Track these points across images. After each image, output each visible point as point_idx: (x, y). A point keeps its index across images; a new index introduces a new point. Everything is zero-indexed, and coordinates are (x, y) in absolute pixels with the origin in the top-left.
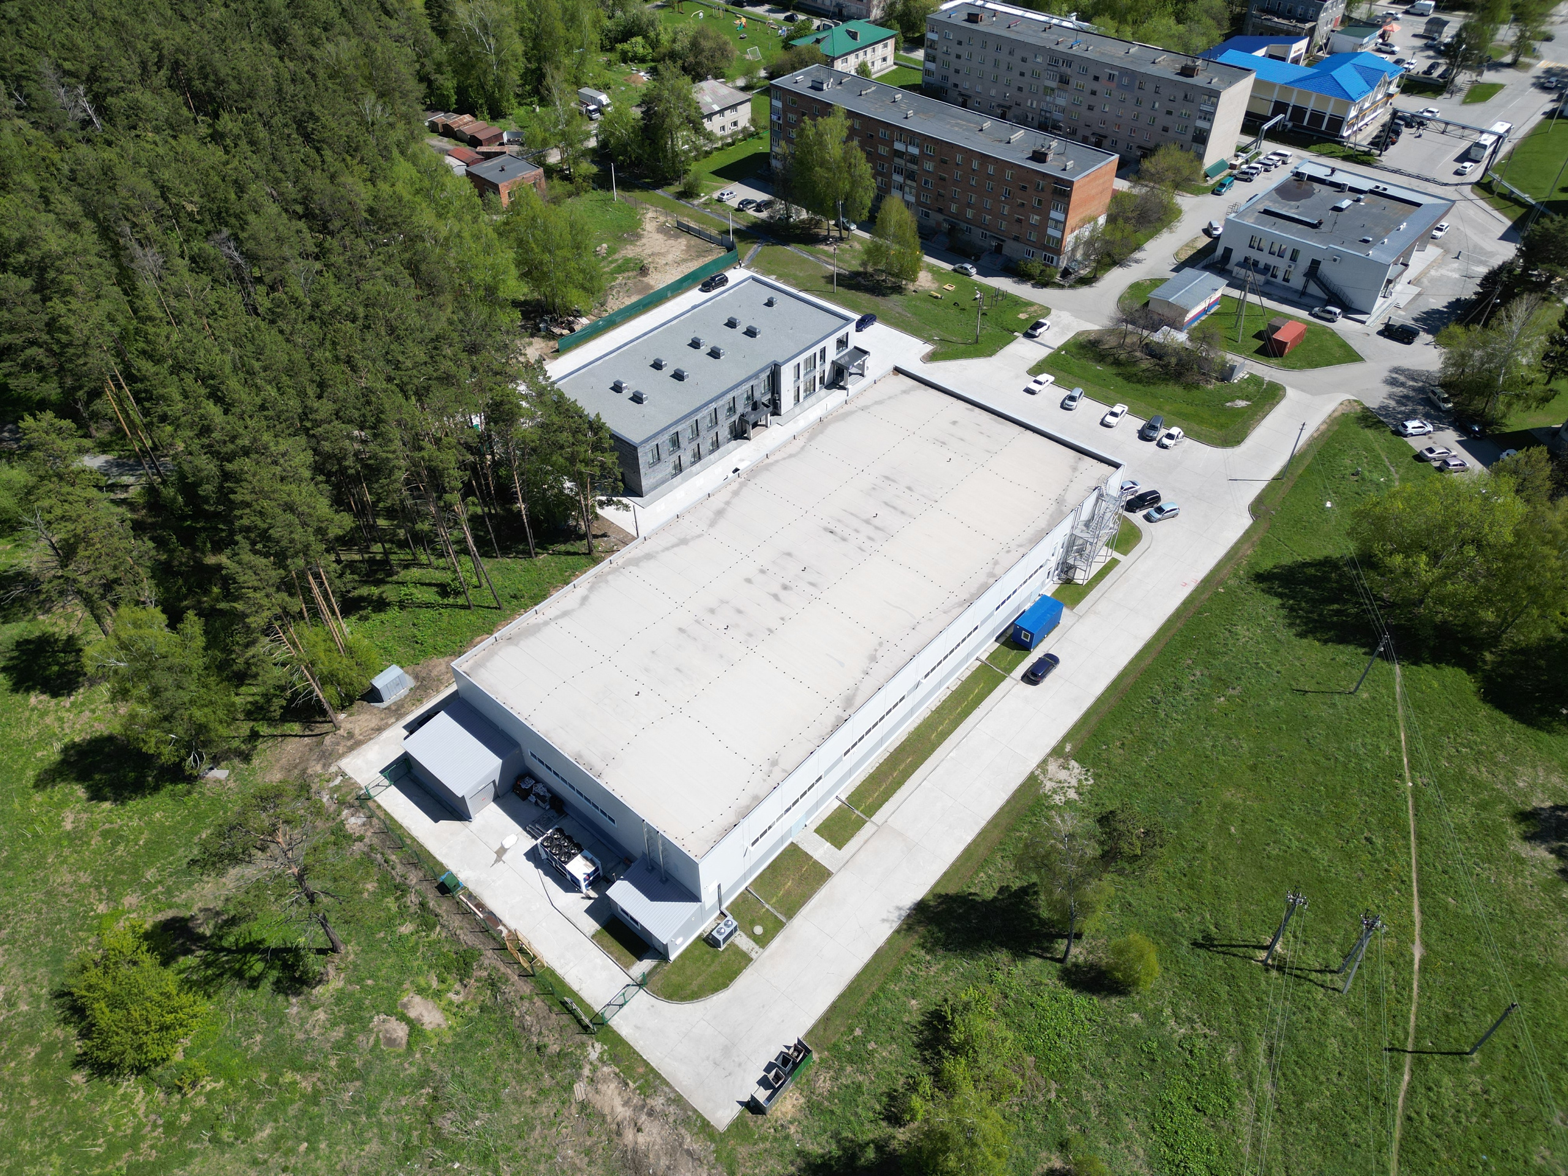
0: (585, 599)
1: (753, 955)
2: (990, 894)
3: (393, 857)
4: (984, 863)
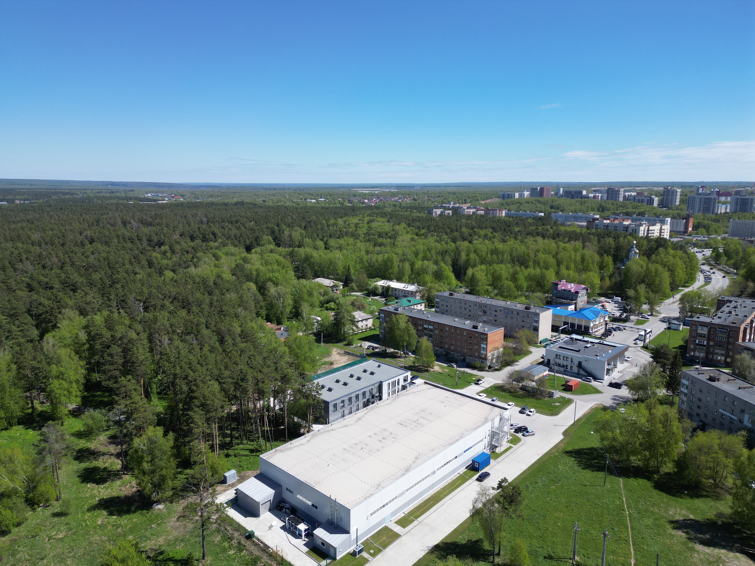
0: (309, 441)
1: (370, 559)
2: (464, 542)
3: (228, 528)
4: (461, 533)
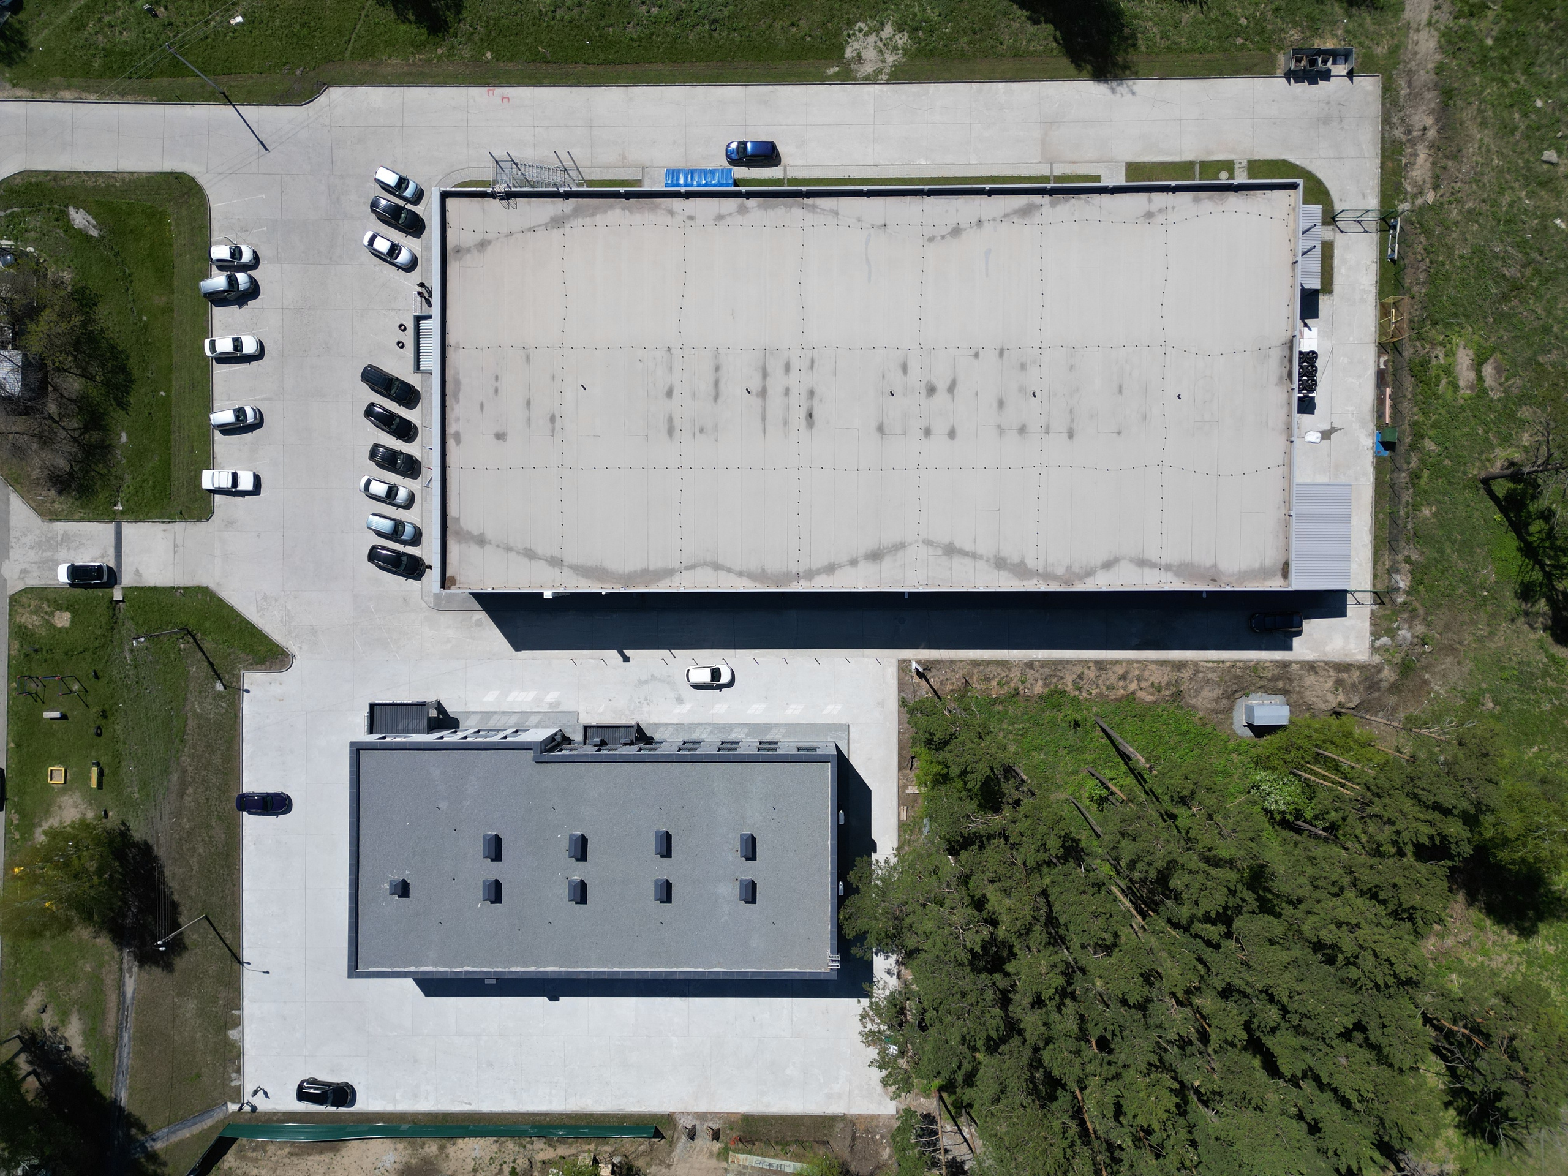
1: (1244, 163)
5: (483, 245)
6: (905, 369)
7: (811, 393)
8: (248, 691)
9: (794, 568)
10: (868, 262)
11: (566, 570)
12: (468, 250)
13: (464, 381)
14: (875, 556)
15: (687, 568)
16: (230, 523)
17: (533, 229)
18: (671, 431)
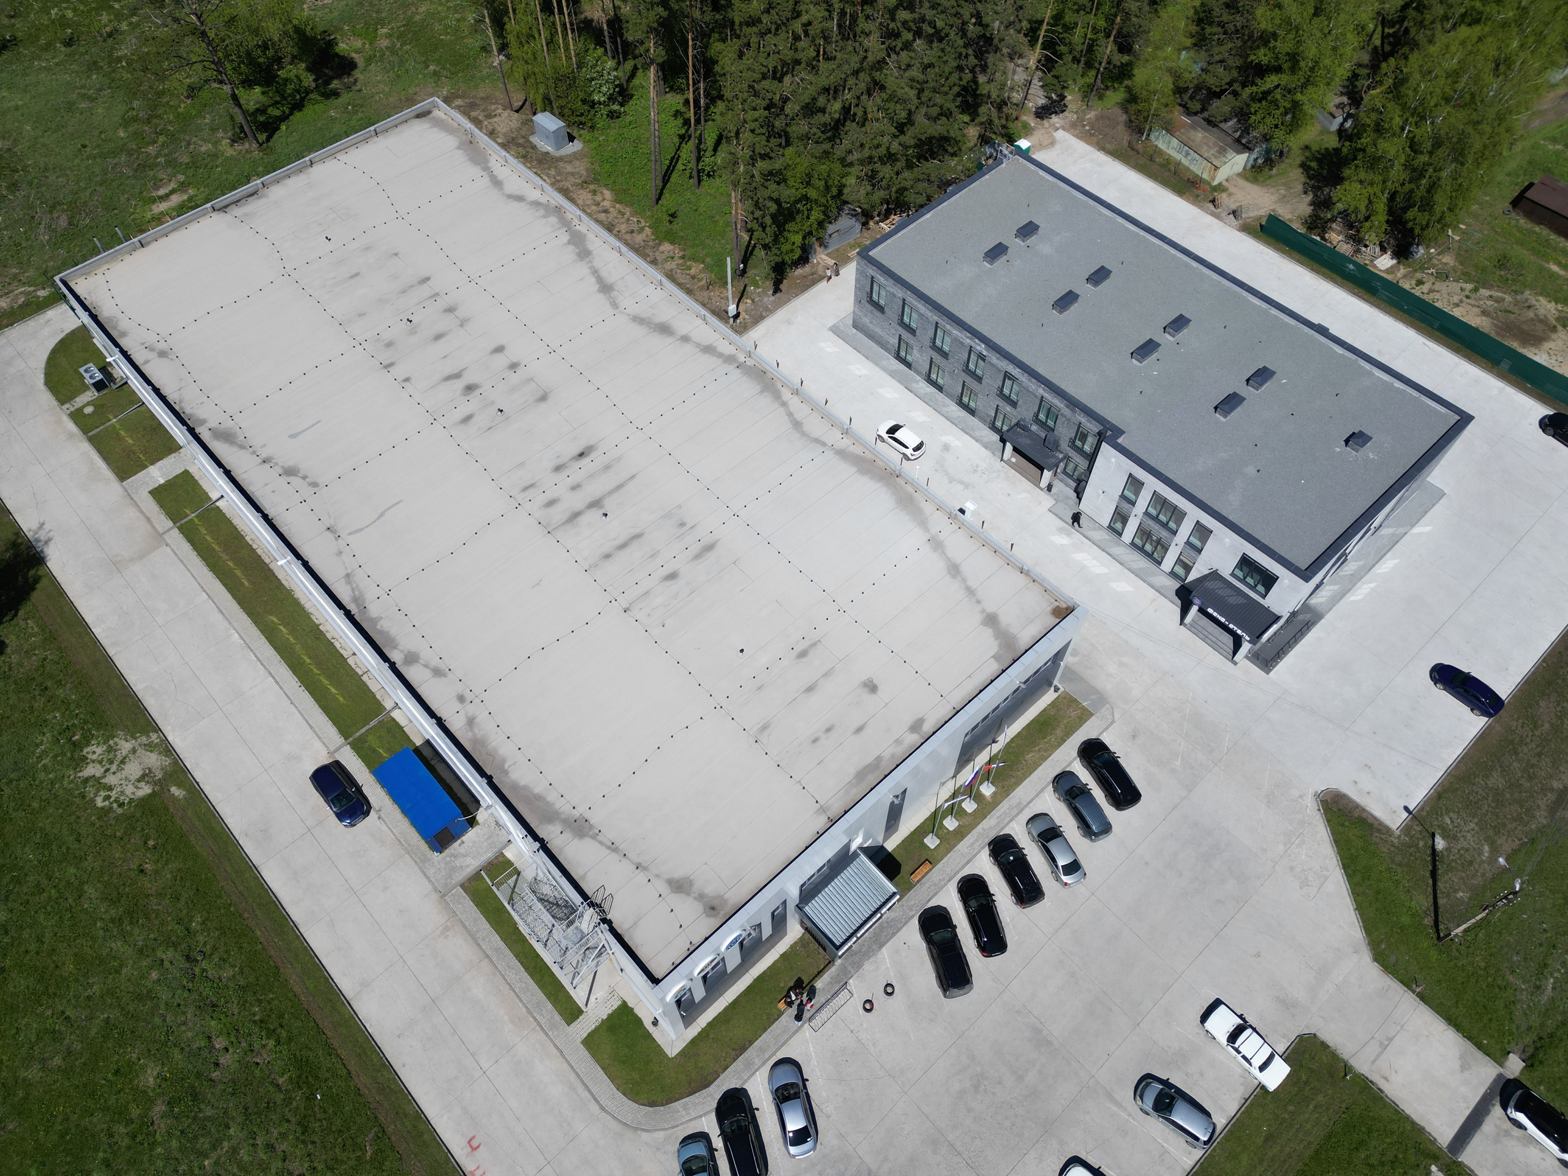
1: (67, 406)
5: (680, 886)
6: (468, 419)
7: (558, 469)
8: (1406, 808)
9: (736, 374)
10: (382, 515)
11: (934, 530)
12: (701, 897)
13: (851, 771)
14: (664, 329)
15: (824, 444)
16: (1287, 1004)
17: (613, 847)
18: (710, 548)
